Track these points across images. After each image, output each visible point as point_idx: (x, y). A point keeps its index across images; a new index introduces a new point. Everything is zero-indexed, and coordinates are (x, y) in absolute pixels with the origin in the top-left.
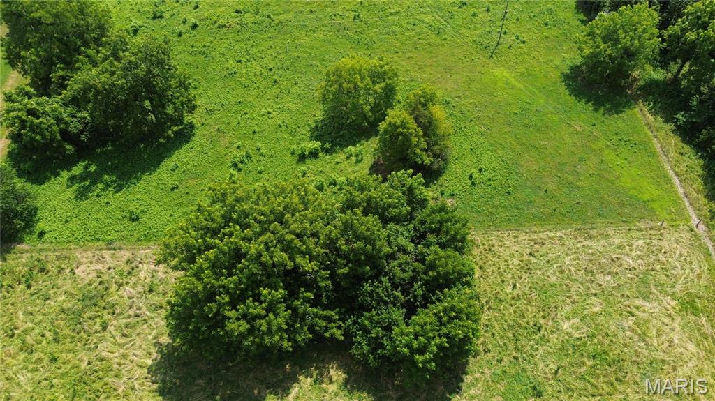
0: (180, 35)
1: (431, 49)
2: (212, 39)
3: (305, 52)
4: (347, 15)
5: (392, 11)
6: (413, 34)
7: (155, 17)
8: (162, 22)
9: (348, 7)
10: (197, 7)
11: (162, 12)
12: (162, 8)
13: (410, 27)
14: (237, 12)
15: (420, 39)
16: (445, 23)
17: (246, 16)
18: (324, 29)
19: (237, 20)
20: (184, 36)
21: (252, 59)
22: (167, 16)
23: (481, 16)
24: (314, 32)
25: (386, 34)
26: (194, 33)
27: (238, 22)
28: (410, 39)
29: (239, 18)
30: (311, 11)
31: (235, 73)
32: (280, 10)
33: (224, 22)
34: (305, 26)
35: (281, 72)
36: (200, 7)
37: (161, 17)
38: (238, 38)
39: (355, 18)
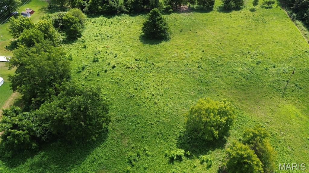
0: (106, 71)
1: (244, 88)
2: (122, 75)
3: (172, 85)
4: (194, 65)
5: (219, 64)
6: (232, 78)
7: (94, 61)
8: (97, 64)
9: (194, 60)
10: (116, 56)
11: (98, 59)
12: (98, 56)
13: (230, 74)
14: (136, 60)
15: (237, 81)
16: (250, 73)
17: (140, 63)
18: (182, 72)
19: (136, 64)
20: (108, 72)
21: (143, 88)
22: (100, 60)
23: (270, 70)
24: (177, 73)
25: (217, 77)
26: (114, 71)
27: (137, 66)
28: (231, 81)
29: (137, 64)
30: (175, 62)
31: (134, 96)
32: (158, 60)
33: (129, 66)
34: (172, 70)
35: (159, 97)
36: (118, 56)
37: (97, 61)
38: (136, 75)
39: (198, 67)
